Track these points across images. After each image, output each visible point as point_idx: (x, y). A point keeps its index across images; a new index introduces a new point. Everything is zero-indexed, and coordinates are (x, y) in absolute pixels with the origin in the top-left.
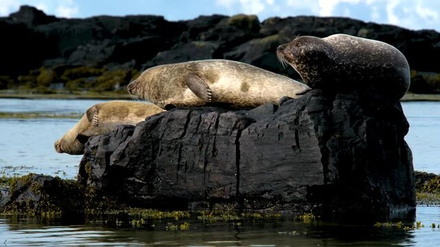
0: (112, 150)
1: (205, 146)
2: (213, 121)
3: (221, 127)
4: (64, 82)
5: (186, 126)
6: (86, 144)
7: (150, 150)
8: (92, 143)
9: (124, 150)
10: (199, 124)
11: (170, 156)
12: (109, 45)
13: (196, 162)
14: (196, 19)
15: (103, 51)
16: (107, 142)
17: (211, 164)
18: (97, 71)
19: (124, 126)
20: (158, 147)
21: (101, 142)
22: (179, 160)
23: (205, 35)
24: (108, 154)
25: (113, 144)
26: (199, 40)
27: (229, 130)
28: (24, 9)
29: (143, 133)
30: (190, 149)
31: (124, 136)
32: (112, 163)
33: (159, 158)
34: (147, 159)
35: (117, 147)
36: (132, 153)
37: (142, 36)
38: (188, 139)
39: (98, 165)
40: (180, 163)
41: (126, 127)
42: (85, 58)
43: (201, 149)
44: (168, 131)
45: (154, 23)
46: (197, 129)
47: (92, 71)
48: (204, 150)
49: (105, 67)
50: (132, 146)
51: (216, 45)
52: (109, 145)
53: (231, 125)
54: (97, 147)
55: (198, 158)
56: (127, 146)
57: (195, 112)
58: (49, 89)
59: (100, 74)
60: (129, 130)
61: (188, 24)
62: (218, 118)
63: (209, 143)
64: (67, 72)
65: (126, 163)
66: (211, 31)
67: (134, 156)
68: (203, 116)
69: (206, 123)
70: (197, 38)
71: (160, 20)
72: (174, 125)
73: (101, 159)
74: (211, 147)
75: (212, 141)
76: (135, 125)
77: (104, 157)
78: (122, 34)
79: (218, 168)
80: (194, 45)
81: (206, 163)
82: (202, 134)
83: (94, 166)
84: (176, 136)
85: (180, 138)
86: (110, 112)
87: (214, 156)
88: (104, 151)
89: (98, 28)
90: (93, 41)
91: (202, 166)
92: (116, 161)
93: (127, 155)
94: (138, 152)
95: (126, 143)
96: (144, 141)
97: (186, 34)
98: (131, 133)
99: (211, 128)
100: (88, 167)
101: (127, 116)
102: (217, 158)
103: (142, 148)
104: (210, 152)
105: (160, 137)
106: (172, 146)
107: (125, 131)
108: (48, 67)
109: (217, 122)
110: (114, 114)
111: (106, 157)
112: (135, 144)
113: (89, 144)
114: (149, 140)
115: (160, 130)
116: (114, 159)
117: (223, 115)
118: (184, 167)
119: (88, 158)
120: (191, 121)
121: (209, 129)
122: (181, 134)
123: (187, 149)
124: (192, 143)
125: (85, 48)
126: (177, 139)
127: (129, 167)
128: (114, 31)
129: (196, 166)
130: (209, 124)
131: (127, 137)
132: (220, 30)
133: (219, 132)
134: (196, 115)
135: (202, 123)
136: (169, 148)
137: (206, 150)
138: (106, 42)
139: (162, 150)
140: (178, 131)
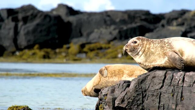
0: (116, 96)
1: (176, 94)
2: (181, 78)
3: (186, 81)
4: (86, 53)
5: (164, 81)
6: (99, 93)
7: (141, 96)
8: (104, 92)
9: (124, 97)
10: (172, 80)
11: (153, 100)
12: (115, 29)
13: (170, 104)
14: (170, 13)
15: (111, 33)
16: (113, 91)
17: (179, 105)
18: (107, 46)
19: (124, 81)
20: (146, 95)
21: (110, 91)
22: (159, 103)
23: (176, 23)
24: (114, 100)
25: (117, 92)
26: (172, 25)
27: (191, 84)
28: (61, 6)
29: (136, 86)
30: (166, 96)
31: (124, 88)
32: (116, 105)
33: (146, 102)
34: (139, 102)
35: (119, 94)
36: (129, 98)
37: (136, 23)
38: (165, 89)
39: (107, 106)
40: (160, 105)
41: (125, 82)
42: (99, 37)
43: (173, 96)
44: (152, 84)
45: (144, 15)
46: (171, 83)
47: (103, 46)
48: (175, 96)
49: (112, 43)
50: (129, 94)
51: (183, 29)
52: (115, 94)
53: (192, 80)
54: (107, 95)
55: (171, 101)
56: (126, 94)
57: (169, 72)
58: (76, 58)
59: (109, 48)
60: (127, 84)
61: (165, 16)
62: (184, 75)
63: (178, 92)
64: (87, 47)
65: (126, 105)
66: (180, 20)
67: (130, 100)
68: (174, 74)
69: (177, 79)
70: (171, 24)
71: (147, 13)
72: (156, 81)
73: (109, 102)
74: (180, 95)
75: (180, 91)
76: (131, 81)
77: (111, 101)
78: (123, 22)
79: (184, 108)
80: (169, 29)
81: (177, 105)
82: (174, 86)
83: (105, 107)
84: (157, 87)
85: (160, 89)
86: (112, 74)
87: (181, 100)
88: (111, 97)
89: (108, 18)
90: (104, 26)
91: (174, 107)
92: (119, 104)
93: (126, 100)
94: (133, 98)
95: (125, 92)
96: (137, 91)
97: (163, 22)
98: (128, 86)
99: (180, 82)
100: (101, 108)
101: (123, 76)
102: (184, 102)
103: (135, 95)
104: (179, 98)
105: (147, 88)
106: (155, 94)
107: (124, 84)
108: (75, 43)
109: (184, 78)
110: (115, 75)
111: (112, 101)
112: (131, 93)
113: (101, 93)
114: (140, 90)
115: (147, 83)
116: (118, 103)
117: (188, 73)
118: (162, 108)
119: (101, 101)
120: (167, 77)
121: (178, 83)
122: (160, 86)
123: (164, 96)
124: (167, 92)
125: (99, 31)
126: (158, 89)
127: (127, 107)
128: (118, 20)
129: (170, 107)
130: (178, 79)
131: (126, 88)
132: (186, 19)
133: (185, 85)
134: (170, 74)
135: (173, 79)
136: (153, 95)
137: (177, 97)
138: (113, 27)
139: (148, 96)
140: (159, 84)
